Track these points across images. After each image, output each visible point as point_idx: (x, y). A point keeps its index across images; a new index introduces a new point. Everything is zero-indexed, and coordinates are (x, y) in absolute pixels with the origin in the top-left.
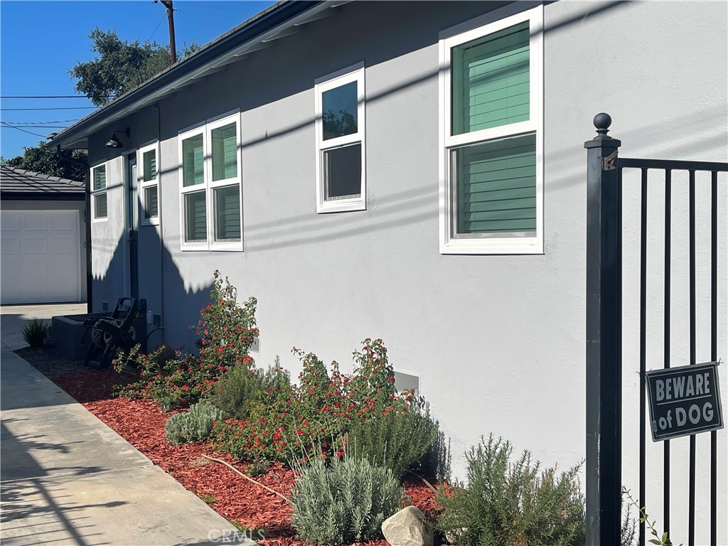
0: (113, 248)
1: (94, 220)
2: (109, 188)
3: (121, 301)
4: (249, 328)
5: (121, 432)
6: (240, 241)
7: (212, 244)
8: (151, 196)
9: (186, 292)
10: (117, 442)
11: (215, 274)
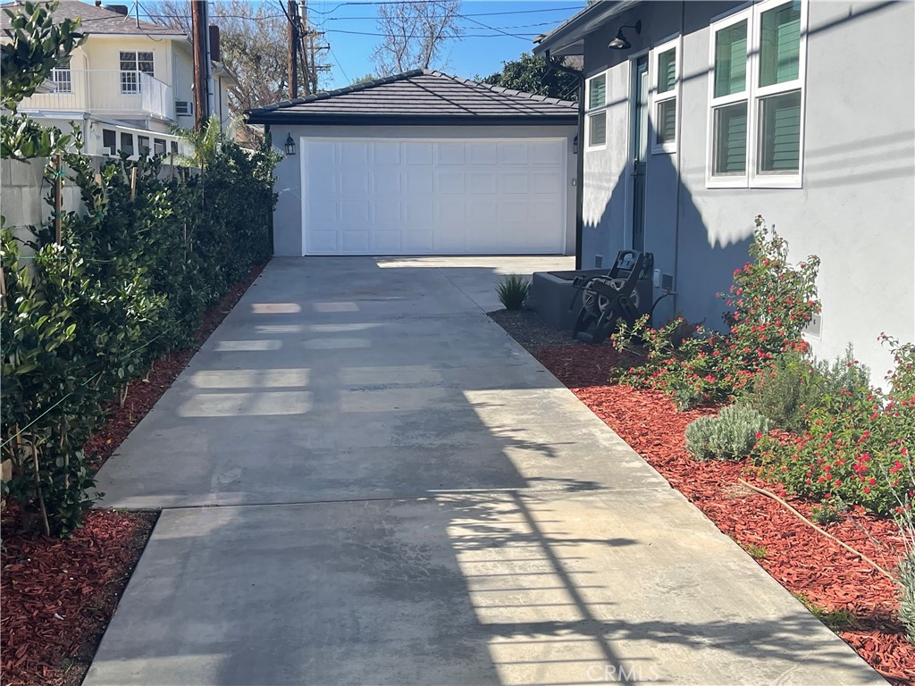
0: (612, 185)
1: (587, 149)
2: (608, 106)
3: (622, 255)
4: (805, 300)
5: (624, 433)
6: (798, 173)
7: (753, 177)
8: (666, 114)
9: (710, 245)
10: (619, 448)
11: (756, 221)
